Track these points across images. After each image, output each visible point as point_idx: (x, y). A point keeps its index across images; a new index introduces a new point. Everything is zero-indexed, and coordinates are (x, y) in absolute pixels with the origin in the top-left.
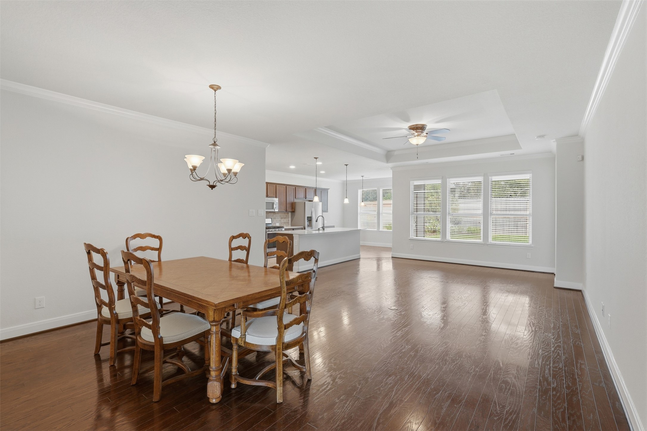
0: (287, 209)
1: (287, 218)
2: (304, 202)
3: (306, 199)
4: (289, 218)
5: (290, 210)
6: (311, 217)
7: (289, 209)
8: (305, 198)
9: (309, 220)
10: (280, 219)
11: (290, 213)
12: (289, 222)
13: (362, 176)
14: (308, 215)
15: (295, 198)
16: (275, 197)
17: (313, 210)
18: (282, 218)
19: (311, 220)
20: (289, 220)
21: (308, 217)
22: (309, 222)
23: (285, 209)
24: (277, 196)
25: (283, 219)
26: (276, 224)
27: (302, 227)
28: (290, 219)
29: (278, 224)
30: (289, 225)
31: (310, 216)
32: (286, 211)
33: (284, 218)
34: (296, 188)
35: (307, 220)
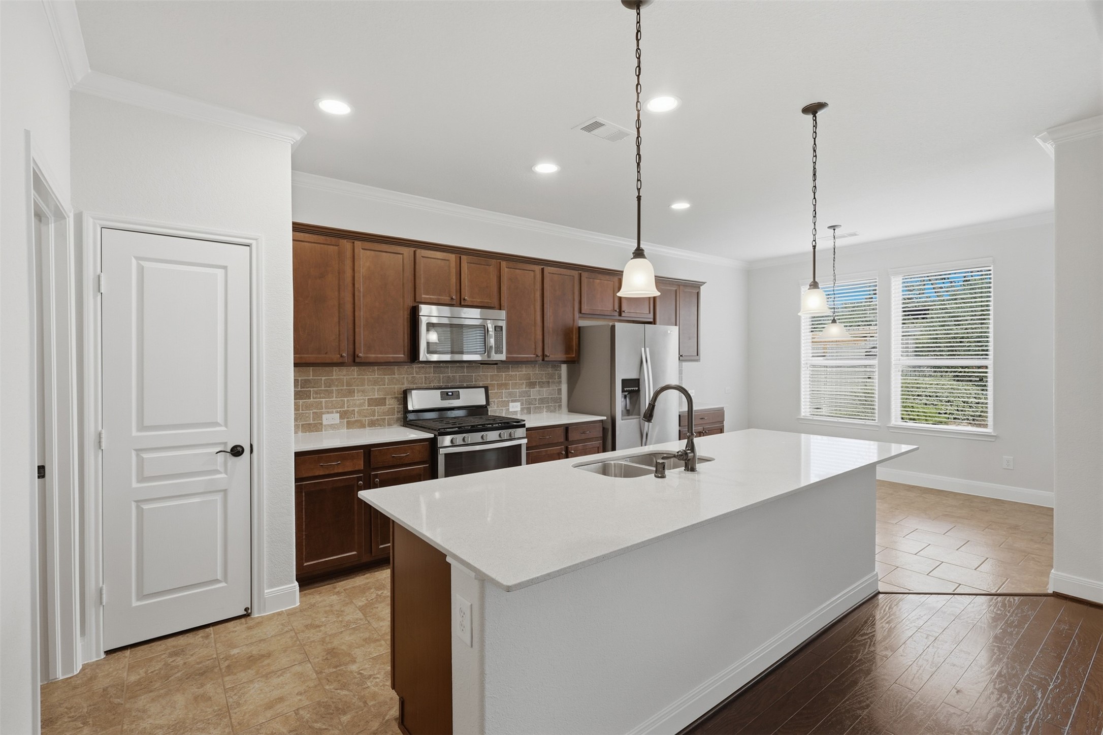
0: (546, 353)
1: (553, 383)
2: (611, 324)
3: (620, 315)
4: (560, 382)
5: (561, 356)
6: (638, 380)
7: (556, 352)
8: (617, 314)
9: (630, 392)
10: (524, 388)
11: (564, 367)
12: (560, 399)
13: (833, 227)
14: (624, 371)
15: (580, 312)
16: (497, 305)
17: (646, 353)
18: (532, 385)
19: (639, 391)
20: (560, 390)
21: (625, 382)
22: (630, 399)
23: (540, 353)
24: (504, 302)
25: (537, 388)
26: (511, 404)
27: (605, 418)
28: (564, 387)
29: (519, 404)
30: (560, 406)
31: (633, 375)
32: (543, 360)
33: (542, 384)
34: (582, 275)
35: (623, 391)
